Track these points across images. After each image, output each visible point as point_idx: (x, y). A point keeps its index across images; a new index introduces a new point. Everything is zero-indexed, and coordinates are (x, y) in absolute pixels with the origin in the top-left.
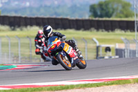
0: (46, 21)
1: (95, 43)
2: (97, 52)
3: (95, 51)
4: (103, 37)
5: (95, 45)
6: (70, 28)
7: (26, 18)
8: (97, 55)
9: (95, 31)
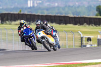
0: (53, 18)
1: (80, 35)
2: (82, 42)
3: (80, 41)
4: (92, 30)
5: (79, 36)
6: (70, 23)
7: (38, 15)
8: (82, 44)
9: (87, 25)
